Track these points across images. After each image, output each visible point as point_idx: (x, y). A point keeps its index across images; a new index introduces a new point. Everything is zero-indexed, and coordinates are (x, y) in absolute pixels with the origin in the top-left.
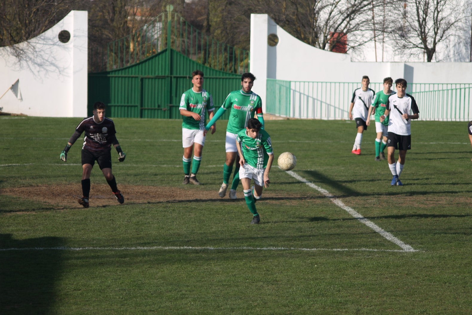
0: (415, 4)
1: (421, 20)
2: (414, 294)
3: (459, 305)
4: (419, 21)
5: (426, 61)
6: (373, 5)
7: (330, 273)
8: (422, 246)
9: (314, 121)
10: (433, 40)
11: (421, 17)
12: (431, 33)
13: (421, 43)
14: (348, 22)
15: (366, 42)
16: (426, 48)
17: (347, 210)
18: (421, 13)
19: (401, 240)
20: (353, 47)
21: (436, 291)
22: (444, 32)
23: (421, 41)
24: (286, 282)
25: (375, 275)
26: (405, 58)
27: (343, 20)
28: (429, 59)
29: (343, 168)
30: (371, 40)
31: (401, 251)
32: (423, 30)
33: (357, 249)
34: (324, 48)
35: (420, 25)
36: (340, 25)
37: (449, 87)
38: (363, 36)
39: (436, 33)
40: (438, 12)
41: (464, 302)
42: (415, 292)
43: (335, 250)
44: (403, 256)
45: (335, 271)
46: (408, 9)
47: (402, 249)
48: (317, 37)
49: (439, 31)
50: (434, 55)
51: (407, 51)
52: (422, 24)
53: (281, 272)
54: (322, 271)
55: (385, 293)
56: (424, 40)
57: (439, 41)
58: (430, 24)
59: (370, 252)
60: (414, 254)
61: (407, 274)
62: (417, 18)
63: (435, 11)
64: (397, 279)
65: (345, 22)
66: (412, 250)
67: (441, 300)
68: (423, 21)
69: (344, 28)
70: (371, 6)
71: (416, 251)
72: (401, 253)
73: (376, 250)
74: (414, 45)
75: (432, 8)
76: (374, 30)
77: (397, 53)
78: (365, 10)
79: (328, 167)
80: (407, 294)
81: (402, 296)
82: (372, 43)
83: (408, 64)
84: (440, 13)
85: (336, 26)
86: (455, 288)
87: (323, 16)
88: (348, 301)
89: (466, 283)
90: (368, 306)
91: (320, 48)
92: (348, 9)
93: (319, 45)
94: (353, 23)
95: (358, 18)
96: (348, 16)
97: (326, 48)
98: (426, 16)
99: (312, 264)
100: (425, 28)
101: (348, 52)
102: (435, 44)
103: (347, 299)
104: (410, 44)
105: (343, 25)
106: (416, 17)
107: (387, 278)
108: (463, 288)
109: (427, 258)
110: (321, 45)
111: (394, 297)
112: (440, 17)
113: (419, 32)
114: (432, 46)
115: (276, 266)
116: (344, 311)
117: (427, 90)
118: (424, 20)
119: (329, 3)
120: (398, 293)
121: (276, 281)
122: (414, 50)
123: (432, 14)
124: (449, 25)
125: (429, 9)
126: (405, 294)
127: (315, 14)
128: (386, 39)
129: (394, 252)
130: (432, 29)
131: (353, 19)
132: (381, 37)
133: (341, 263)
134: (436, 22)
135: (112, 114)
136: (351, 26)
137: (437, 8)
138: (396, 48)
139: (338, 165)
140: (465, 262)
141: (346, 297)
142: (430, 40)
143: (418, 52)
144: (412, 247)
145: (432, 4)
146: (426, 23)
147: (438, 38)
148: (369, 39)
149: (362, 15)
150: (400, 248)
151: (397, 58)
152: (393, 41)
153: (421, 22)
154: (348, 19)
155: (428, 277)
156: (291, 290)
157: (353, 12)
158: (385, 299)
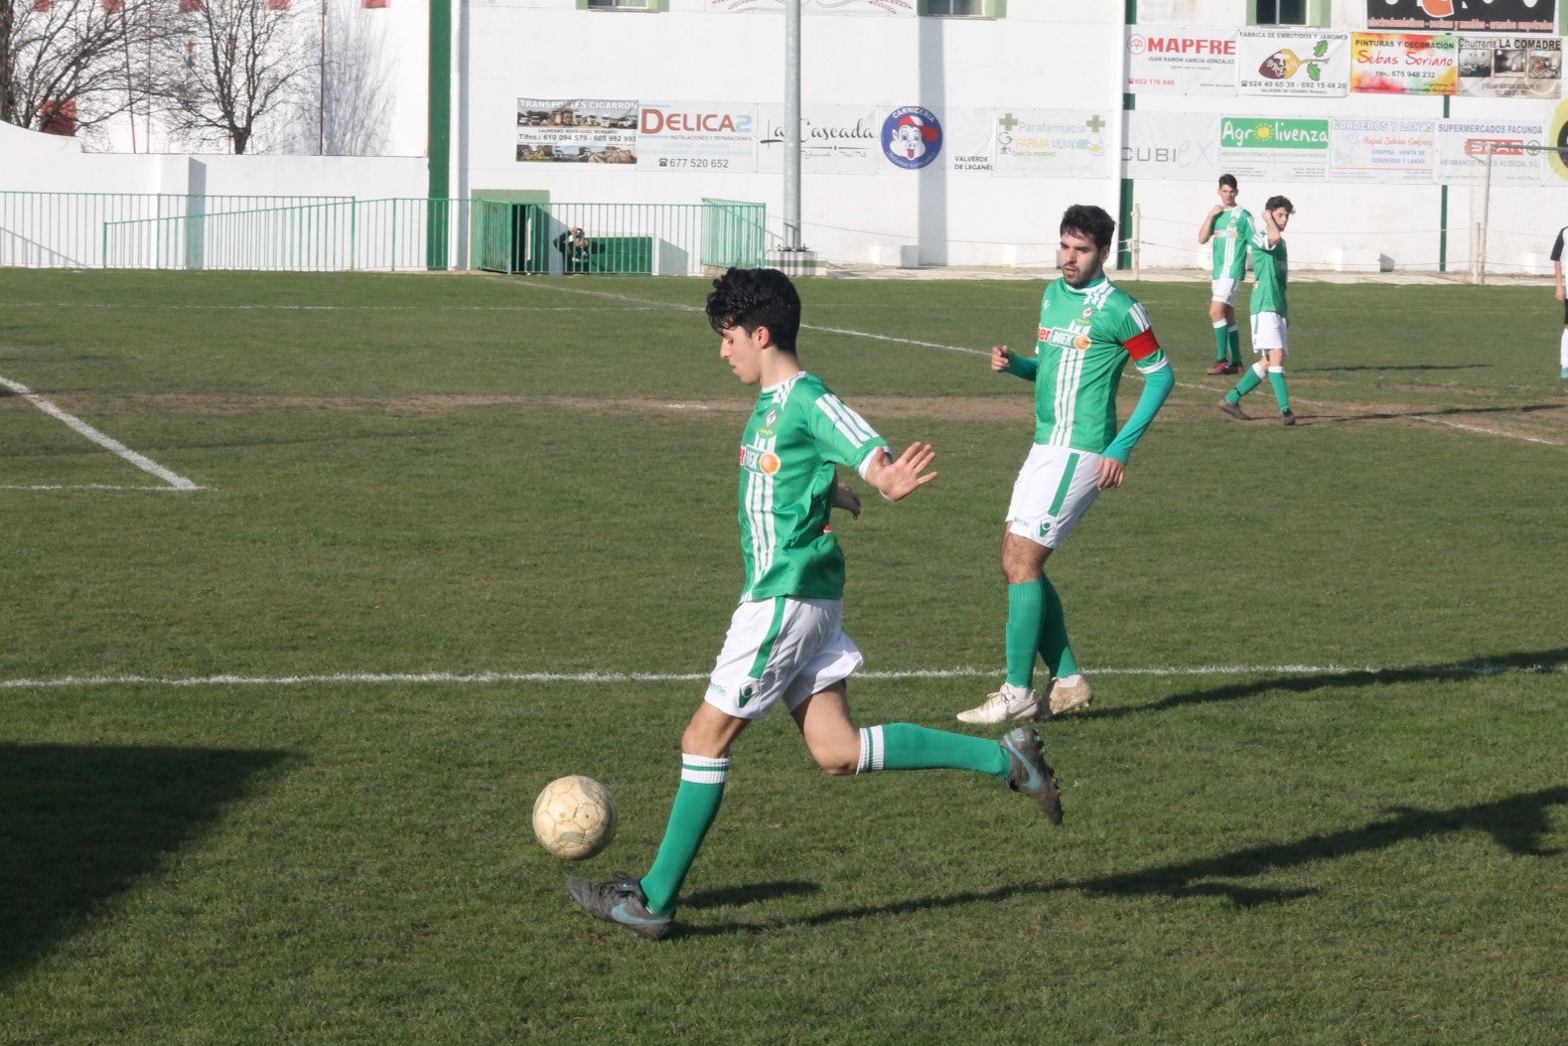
0: (209, 40)
1: (222, 72)
2: (192, 562)
3: (279, 579)
4: (217, 73)
5: (233, 152)
6: (125, 39)
7: (23, 528)
8: (212, 480)
10: (246, 112)
11: (221, 65)
12: (243, 98)
13: (223, 117)
14: (76, 73)
15: (112, 114)
16: (233, 127)
17: (64, 419)
18: (222, 57)
19: (171, 470)
20: (86, 125)
21: (234, 556)
22: (266, 97)
23: (222, 114)
25: (115, 529)
26: (191, 147)
27: (67, 69)
28: (240, 149)
30: (122, 110)
31: (170, 488)
32: (226, 91)
34: (27, 125)
35: (221, 82)
36: (59, 79)
37: (279, 203)
38: (104, 100)
39: (252, 98)
40: (256, 56)
41: (290, 574)
42: (193, 558)
43: (36, 487)
45: (33, 523)
46: (197, 49)
47: (172, 485)
48: (12, 102)
49: (257, 95)
50: (249, 141)
51: (195, 133)
52: (224, 82)
55: (132, 561)
56: (229, 114)
57: (257, 113)
58: (239, 80)
59: (107, 491)
60: (194, 495)
61: (179, 528)
62: (214, 68)
63: (248, 55)
64: (159, 536)
65: (70, 73)
66: (192, 487)
67: (244, 571)
68: (225, 73)
69: (68, 87)
70: (122, 42)
71: (199, 487)
72: (169, 492)
73: (119, 488)
74: (209, 121)
75: (242, 47)
76: (130, 88)
77: (175, 136)
78: (108, 50)
80: (177, 562)
81: (167, 565)
82: (125, 116)
83: (195, 157)
84: (260, 58)
85: (52, 80)
86: (273, 550)
87: (25, 60)
88: (55, 575)
89: (296, 541)
90: (95, 583)
91: (19, 125)
92: (75, 47)
93: (18, 120)
94: (85, 74)
95: (96, 66)
96: (76, 62)
97: (31, 126)
98: (232, 62)
100: (229, 88)
101: (77, 134)
102: (250, 119)
103: (54, 571)
104: (199, 119)
105: (66, 79)
106: (212, 64)
107: (137, 535)
108: (290, 551)
109: (221, 501)
110: (22, 120)
111: (149, 568)
112: (258, 68)
113: (217, 94)
114: (245, 123)
116: (47, 591)
117: (235, 209)
118: (228, 70)
119: (35, 36)
120: (160, 559)
122: (209, 131)
123: (244, 59)
124: (279, 82)
125: (236, 51)
126: (172, 562)
127: (8, 57)
128: (153, 108)
129: (155, 491)
130: (244, 89)
131: (85, 67)
132: (144, 103)
133: (46, 510)
134: (252, 76)
136: (82, 82)
137: (252, 46)
138: (173, 127)
140: (295, 506)
141: (53, 568)
142: (240, 111)
143: (218, 135)
144: (193, 481)
145: (243, 40)
146: (231, 78)
147: (256, 107)
148: (118, 107)
149: (103, 59)
150: (167, 484)
151: (175, 147)
152: (167, 113)
153: (222, 75)
154: (74, 68)
155: (220, 533)
157: (85, 53)
158: (132, 570)
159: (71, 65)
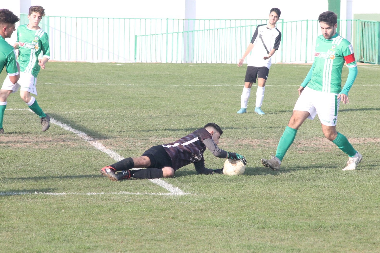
2: (179, 239)
3: (231, 249)
7: (80, 218)
8: (193, 189)
9: (77, 64)
17: (107, 153)
21: (204, 235)
24: (24, 228)
25: (134, 219)
29: (108, 111)
31: (168, 194)
33: (115, 193)
41: (237, 246)
42: (180, 236)
43: (89, 194)
44: (170, 200)
45: (86, 215)
47: (169, 192)
53: (20, 218)
54: (70, 216)
55: (144, 238)
59: (131, 196)
60: (183, 198)
61: (172, 218)
64: (160, 222)
66: (181, 193)
67: (210, 244)
71: (186, 193)
72: (167, 196)
73: (138, 194)
79: (91, 110)
80: (170, 239)
81: (164, 240)
86: (228, 231)
88: (98, 246)
89: (242, 226)
99: (58, 209)
103: (98, 244)
107: (148, 222)
108: (238, 231)
109: (198, 201)
111: (154, 242)
115: (14, 212)
117: (212, 27)
120: (159, 237)
121: (12, 227)
126: (167, 238)
129: (160, 196)
133: (94, 207)
139: (102, 107)
140: (242, 204)
141: (97, 242)
144: (182, 189)
150: (167, 191)
155: (196, 221)
156: (29, 237)
158: (143, 243)
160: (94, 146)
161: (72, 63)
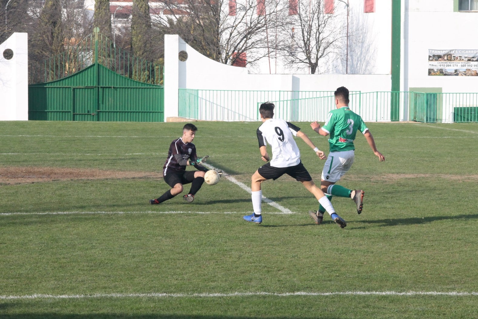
0: (300, 27)
1: (306, 40)
2: (289, 244)
3: (325, 251)
4: (304, 40)
5: (311, 73)
6: (266, 27)
7: (220, 230)
8: (298, 209)
9: (218, 122)
10: (315, 56)
11: (306, 37)
12: (314, 51)
13: (306, 59)
14: (246, 41)
15: (260, 58)
16: (310, 63)
17: (238, 184)
18: (306, 34)
19: (282, 205)
20: (250, 62)
21: (307, 242)
22: (324, 50)
23: (306, 57)
24: (182, 236)
25: (258, 230)
26: (293, 71)
27: (242, 40)
28: (313, 72)
29: (239, 155)
30: (265, 56)
31: (281, 213)
32: (307, 48)
33: (244, 212)
34: (226, 63)
35: (305, 44)
36: (239, 44)
38: (257, 52)
39: (318, 51)
40: (320, 33)
41: (329, 249)
42: (289, 242)
43: (226, 213)
44: (282, 217)
45: (224, 227)
46: (295, 31)
47: (282, 212)
48: (220, 53)
49: (320, 49)
50: (317, 69)
51: (295, 65)
52: (307, 44)
53: (179, 229)
54: (213, 228)
55: (264, 244)
56: (309, 58)
57: (320, 57)
58: (313, 43)
60: (291, 216)
62: (302, 39)
63: (317, 33)
64: (276, 233)
65: (243, 41)
66: (290, 212)
67: (310, 248)
68: (307, 41)
69: (242, 47)
70: (264, 28)
71: (293, 213)
72: (280, 215)
74: (300, 60)
75: (314, 30)
76: (268, 48)
77: (286, 67)
78: (259, 32)
79: (227, 155)
80: (283, 244)
81: (278, 245)
82: (266, 59)
83: (295, 75)
84: (321, 34)
85: (236, 44)
86: (323, 239)
87: (225, 37)
88: (232, 249)
89: (332, 235)
90: (249, 253)
91: (223, 63)
92: (246, 30)
93: (222, 61)
94: (250, 42)
95: (254, 38)
96: (246, 36)
97: (228, 63)
98: (310, 36)
99: (205, 223)
100: (309, 46)
101: (247, 66)
102: (317, 59)
104: (297, 59)
105: (242, 44)
106: (302, 37)
107: (267, 233)
108: (329, 239)
109: (302, 218)
110: (224, 61)
111: (271, 246)
112: (321, 38)
113: (304, 49)
114: (315, 61)
115: (175, 225)
116: (229, 256)
117: (311, 97)
118: (308, 39)
119: (229, 26)
120: (275, 243)
121: (174, 236)
122: (301, 65)
123: (315, 34)
124: (329, 44)
125: (312, 31)
126: (281, 244)
127: (218, 34)
128: (278, 55)
129: (275, 214)
130: (315, 47)
131: (250, 39)
132: (274, 53)
133: (230, 222)
134: (318, 42)
135: (50, 119)
136: (248, 45)
137: (318, 29)
138: (286, 63)
139: (234, 153)
141: (232, 246)
142: (313, 56)
143: (304, 66)
144: (290, 210)
145: (315, 27)
146: (309, 42)
147: (320, 54)
148: (263, 55)
149: (257, 35)
150: (280, 211)
151: (287, 71)
152: (283, 57)
153: (306, 41)
154: (245, 39)
155: (301, 232)
156: (185, 242)
157: (249, 33)
158: (264, 247)
159: (244, 38)
160: (229, 179)
161: (214, 122)
